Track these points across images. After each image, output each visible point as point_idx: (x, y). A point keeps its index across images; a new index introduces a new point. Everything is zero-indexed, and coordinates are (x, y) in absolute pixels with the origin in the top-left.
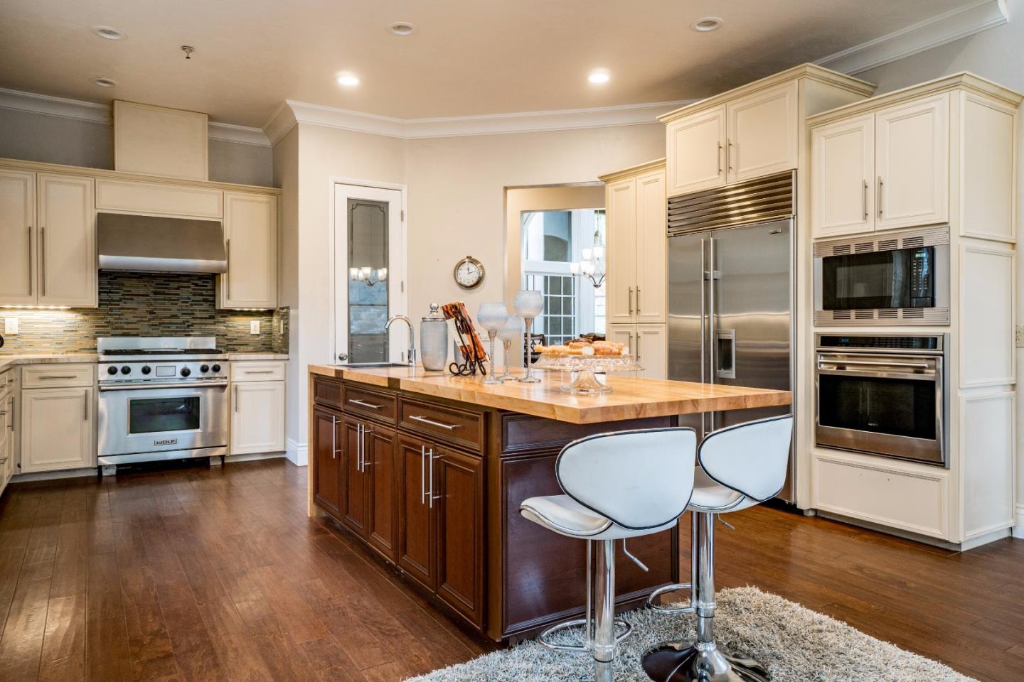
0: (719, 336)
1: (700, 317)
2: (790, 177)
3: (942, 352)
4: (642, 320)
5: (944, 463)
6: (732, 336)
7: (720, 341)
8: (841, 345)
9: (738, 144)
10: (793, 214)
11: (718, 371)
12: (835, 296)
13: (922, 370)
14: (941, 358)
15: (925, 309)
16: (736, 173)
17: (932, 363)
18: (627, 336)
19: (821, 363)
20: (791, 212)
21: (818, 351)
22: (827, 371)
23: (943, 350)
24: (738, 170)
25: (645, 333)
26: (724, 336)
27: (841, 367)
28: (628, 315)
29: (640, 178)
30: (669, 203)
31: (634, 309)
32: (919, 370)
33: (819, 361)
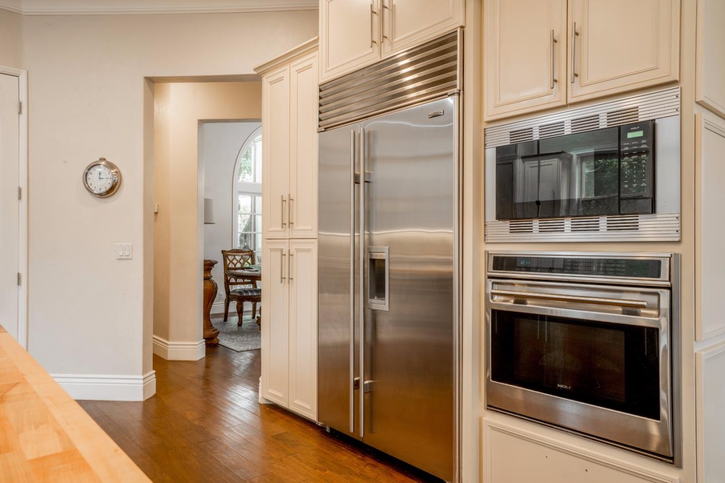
0: (371, 255)
1: (349, 235)
2: (455, 38)
3: (668, 283)
4: (295, 234)
5: (672, 458)
6: (384, 256)
7: (373, 261)
8: (520, 269)
9: (394, 7)
10: (458, 87)
11: (370, 300)
12: (512, 200)
13: (638, 310)
14: (667, 292)
15: (640, 216)
16: (392, 44)
17: (653, 300)
18: (279, 254)
19: (493, 294)
20: (455, 86)
21: (490, 277)
22: (502, 305)
23: (670, 280)
24: (393, 37)
25: (298, 250)
26: (377, 256)
27: (520, 300)
28: (280, 229)
29: (293, 66)
30: (320, 91)
31: (287, 223)
32: (632, 309)
33: (490, 291)
